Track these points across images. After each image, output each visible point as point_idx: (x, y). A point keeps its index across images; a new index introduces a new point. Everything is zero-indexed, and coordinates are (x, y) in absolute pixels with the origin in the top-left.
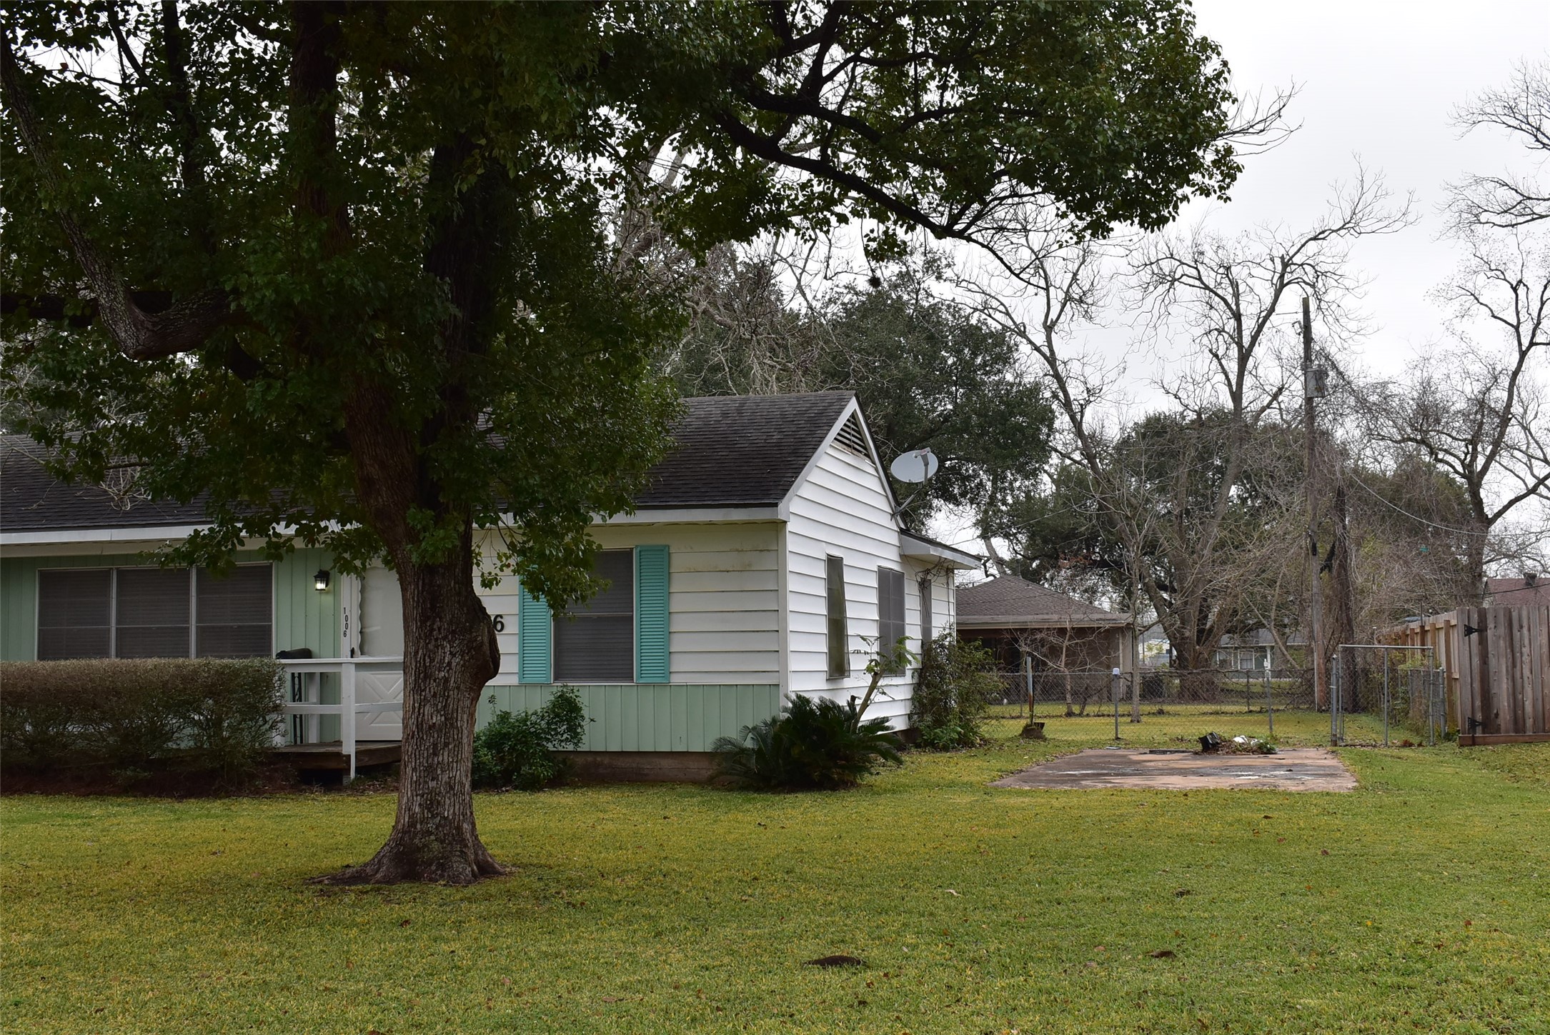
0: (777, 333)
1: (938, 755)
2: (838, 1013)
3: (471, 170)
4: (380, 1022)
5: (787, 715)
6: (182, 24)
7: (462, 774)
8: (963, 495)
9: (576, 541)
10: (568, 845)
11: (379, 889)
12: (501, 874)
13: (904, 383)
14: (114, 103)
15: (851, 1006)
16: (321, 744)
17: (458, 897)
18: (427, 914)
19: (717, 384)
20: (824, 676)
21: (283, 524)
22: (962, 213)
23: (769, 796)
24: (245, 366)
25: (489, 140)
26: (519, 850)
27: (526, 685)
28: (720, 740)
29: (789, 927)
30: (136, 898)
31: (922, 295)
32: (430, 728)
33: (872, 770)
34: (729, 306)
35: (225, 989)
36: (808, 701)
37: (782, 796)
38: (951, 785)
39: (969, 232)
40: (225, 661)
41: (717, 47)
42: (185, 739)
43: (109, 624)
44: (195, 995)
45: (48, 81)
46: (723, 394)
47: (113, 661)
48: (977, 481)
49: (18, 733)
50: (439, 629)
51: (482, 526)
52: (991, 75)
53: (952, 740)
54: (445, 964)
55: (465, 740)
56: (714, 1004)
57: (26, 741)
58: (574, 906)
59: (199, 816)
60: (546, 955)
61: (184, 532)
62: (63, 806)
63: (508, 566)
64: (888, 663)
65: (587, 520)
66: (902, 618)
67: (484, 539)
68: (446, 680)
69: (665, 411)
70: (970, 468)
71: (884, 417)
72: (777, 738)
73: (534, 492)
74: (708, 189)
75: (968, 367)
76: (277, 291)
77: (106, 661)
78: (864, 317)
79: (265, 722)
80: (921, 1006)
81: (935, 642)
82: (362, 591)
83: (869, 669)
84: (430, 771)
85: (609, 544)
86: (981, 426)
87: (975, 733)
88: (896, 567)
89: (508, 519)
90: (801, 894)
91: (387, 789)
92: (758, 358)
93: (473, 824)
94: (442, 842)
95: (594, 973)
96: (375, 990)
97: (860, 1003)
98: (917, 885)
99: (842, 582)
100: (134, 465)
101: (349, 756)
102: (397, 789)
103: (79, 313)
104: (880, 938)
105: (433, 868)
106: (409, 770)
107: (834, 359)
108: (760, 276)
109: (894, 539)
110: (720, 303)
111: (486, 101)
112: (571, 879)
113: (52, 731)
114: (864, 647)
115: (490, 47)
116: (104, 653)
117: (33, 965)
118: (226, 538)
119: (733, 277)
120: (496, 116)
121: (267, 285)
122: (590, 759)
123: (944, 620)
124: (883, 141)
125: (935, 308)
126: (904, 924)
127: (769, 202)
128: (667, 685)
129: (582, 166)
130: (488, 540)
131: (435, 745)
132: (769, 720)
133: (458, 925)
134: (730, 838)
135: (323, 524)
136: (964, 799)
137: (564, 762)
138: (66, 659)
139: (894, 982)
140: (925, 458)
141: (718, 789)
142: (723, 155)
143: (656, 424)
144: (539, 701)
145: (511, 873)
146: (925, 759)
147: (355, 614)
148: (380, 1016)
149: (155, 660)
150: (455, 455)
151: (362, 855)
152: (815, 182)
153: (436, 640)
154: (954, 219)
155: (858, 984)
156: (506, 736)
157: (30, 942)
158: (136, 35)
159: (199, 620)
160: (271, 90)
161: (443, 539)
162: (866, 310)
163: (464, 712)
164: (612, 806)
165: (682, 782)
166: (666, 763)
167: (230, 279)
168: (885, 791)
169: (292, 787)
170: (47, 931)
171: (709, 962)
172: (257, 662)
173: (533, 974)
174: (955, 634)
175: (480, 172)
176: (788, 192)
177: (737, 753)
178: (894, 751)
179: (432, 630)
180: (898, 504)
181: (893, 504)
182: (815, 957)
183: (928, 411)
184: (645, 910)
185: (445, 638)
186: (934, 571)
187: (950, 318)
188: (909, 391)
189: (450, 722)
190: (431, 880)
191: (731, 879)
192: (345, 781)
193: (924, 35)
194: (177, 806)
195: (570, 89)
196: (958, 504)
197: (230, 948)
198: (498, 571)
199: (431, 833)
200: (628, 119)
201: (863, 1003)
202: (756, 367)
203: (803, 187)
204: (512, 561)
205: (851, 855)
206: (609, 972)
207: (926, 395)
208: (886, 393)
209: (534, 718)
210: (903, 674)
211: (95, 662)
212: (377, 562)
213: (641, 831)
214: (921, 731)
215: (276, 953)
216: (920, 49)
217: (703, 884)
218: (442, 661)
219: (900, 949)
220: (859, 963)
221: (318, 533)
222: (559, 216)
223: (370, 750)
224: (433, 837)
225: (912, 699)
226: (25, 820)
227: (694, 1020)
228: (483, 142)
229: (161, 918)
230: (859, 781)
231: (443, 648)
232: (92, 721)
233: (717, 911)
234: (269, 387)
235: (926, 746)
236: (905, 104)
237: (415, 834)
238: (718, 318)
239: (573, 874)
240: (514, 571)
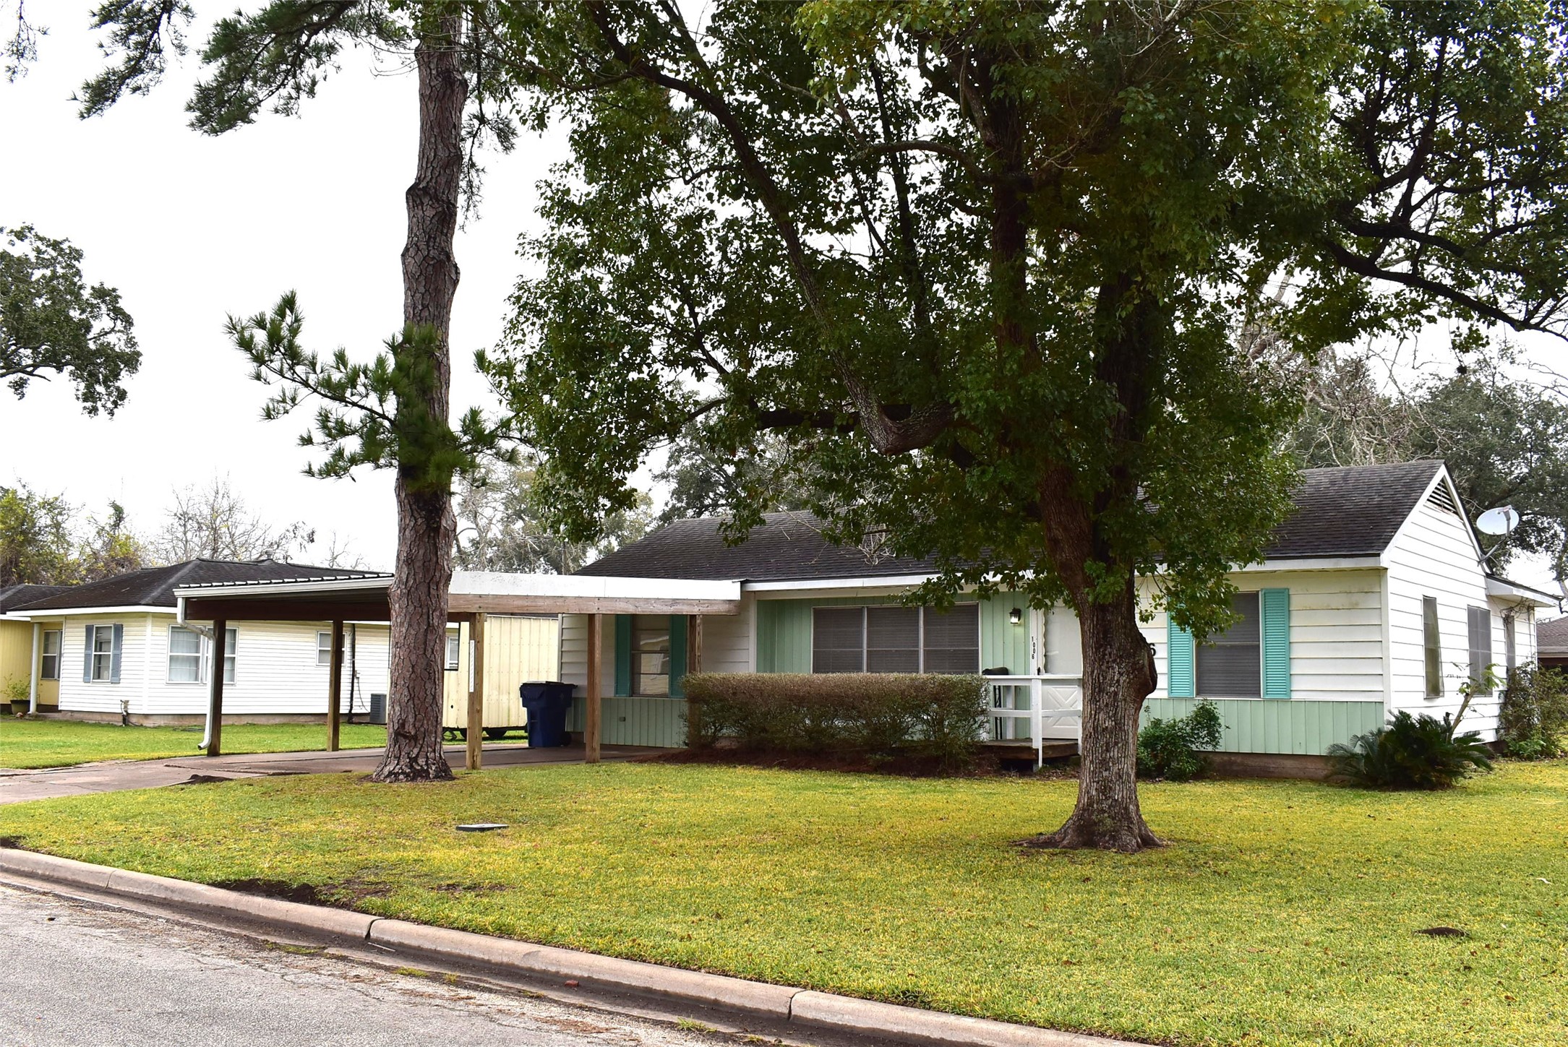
0: (1374, 415)
1: (1524, 763)
2: (1447, 975)
3: (1129, 301)
4: (1072, 954)
5: (1390, 727)
6: (912, 209)
7: (1128, 766)
8: (1539, 544)
9: (1218, 585)
10: (1211, 825)
11: (1065, 853)
12: (1159, 846)
13: (1485, 451)
14: (866, 270)
15: (1458, 970)
16: (1016, 740)
17: (1126, 862)
18: (1103, 873)
19: (1323, 458)
20: (1422, 696)
21: (991, 573)
22: (1536, 310)
23: (1377, 793)
24: (964, 457)
25: (1144, 277)
26: (1172, 828)
27: (1173, 699)
28: (1333, 746)
29: (1400, 901)
30: (887, 849)
31: (1498, 377)
32: (1104, 730)
33: (1466, 774)
34: (1330, 395)
35: (955, 920)
36: (1409, 716)
37: (1387, 794)
38: (1537, 789)
39: (1544, 324)
40: (946, 676)
41: (1326, 193)
42: (917, 733)
43: (862, 647)
44: (934, 924)
45: (820, 258)
46: (1328, 466)
47: (864, 674)
48: (1552, 531)
49: (801, 725)
50: (1110, 654)
51: (1142, 575)
52: (1560, 192)
53: (1536, 752)
54: (1119, 913)
55: (1131, 741)
56: (1339, 960)
57: (806, 731)
58: (1219, 874)
59: (929, 791)
60: (1198, 912)
61: (919, 580)
62: (832, 779)
63: (1161, 605)
64: (1479, 685)
65: (1226, 568)
66: (1489, 647)
67: (1141, 584)
68: (1116, 694)
69: (1286, 481)
70: (1544, 522)
71: (1467, 480)
72: (1382, 745)
73: (1184, 547)
74: (1316, 303)
75: (1541, 436)
76: (987, 402)
77: (861, 674)
78: (1447, 398)
79: (975, 722)
80: (1520, 974)
81: (1519, 668)
82: (1046, 624)
83: (1461, 691)
84: (1104, 764)
85: (1244, 588)
86: (1554, 485)
87: (1556, 746)
88: (1485, 606)
89: (1162, 569)
90: (1409, 875)
91: (1067, 776)
92: (1357, 436)
93: (1138, 806)
94: (1113, 819)
95: (1238, 928)
96: (1066, 929)
97: (1465, 968)
98: (1511, 872)
99: (1436, 619)
100: (881, 531)
101: (1037, 750)
102: (1078, 778)
103: (845, 423)
104: (1480, 915)
105: (1107, 838)
106: (1087, 762)
107: (1421, 434)
108: (1356, 370)
109: (1482, 581)
110: (1324, 392)
111: (1140, 247)
112: (1216, 853)
113: (824, 725)
114: (1455, 671)
115: (1144, 207)
116: (859, 669)
117: (819, 893)
118: (950, 585)
119: (1333, 370)
120: (1150, 258)
121: (980, 398)
122: (1226, 758)
123: (1527, 650)
124: (1466, 254)
125: (1510, 389)
126: (1501, 905)
127: (1368, 310)
128: (1289, 701)
129: (1214, 291)
130: (1145, 585)
131: (1107, 744)
132: (1375, 731)
133: (1128, 884)
134: (1345, 826)
135: (1021, 574)
136: (1550, 802)
137: (1205, 760)
138: (833, 672)
139: (1495, 952)
140: (1507, 514)
141: (1332, 786)
142: (1327, 276)
143: (1279, 492)
144: (1183, 712)
145: (1167, 846)
146: (1511, 766)
147: (1041, 640)
148: (1071, 950)
149: (895, 674)
150: (1122, 520)
151: (1052, 826)
152: (1407, 291)
153: (1108, 662)
154: (1530, 314)
155: (1463, 952)
156: (1159, 738)
157: (816, 876)
158: (880, 220)
159: (925, 645)
160: (977, 252)
161: (1113, 584)
162: (1449, 392)
163: (1129, 719)
164: (1245, 797)
165: (1302, 779)
166: (1289, 764)
167: (952, 396)
168: (1478, 792)
169: (995, 772)
170: (827, 870)
171: (1333, 925)
172: (968, 677)
173: (1189, 926)
174: (1536, 662)
175: (1136, 302)
176: (1384, 301)
177: (1349, 757)
178: (1485, 760)
179: (1104, 655)
180: (1484, 553)
181: (1479, 552)
182: (1424, 927)
183: (1506, 474)
184: (1277, 881)
185: (1114, 661)
186: (1517, 609)
187: (1525, 396)
188: (1488, 458)
189: (1119, 726)
190: (1105, 848)
191: (1348, 860)
192: (1035, 769)
193: (1499, 164)
194: (912, 782)
195: (1209, 234)
196: (1535, 552)
197: (957, 890)
198: (1153, 609)
199: (1105, 812)
200: (1250, 252)
201: (1468, 968)
202: (1356, 443)
203: (1397, 295)
204: (1164, 601)
205: (1450, 844)
206: (1250, 929)
207: (1504, 460)
208: (1468, 461)
209: (1180, 725)
210: (1491, 694)
211: (854, 675)
212: (1060, 602)
213: (1271, 817)
214: (1507, 743)
215: (991, 896)
216: (1495, 176)
217: (1325, 862)
218: (1112, 679)
219: (1499, 925)
220: (1462, 934)
221: (1018, 580)
222: (1196, 331)
223: (1053, 746)
224: (1106, 815)
225: (1499, 716)
226: (806, 789)
227: (1323, 971)
228: (1139, 279)
229: (907, 865)
230: (1454, 783)
231: (1113, 669)
232: (851, 718)
233: (1338, 885)
234: (983, 472)
235: (1512, 756)
236: (1482, 222)
237: (1093, 812)
238: (1323, 404)
239: (1217, 849)
240: (1165, 609)
